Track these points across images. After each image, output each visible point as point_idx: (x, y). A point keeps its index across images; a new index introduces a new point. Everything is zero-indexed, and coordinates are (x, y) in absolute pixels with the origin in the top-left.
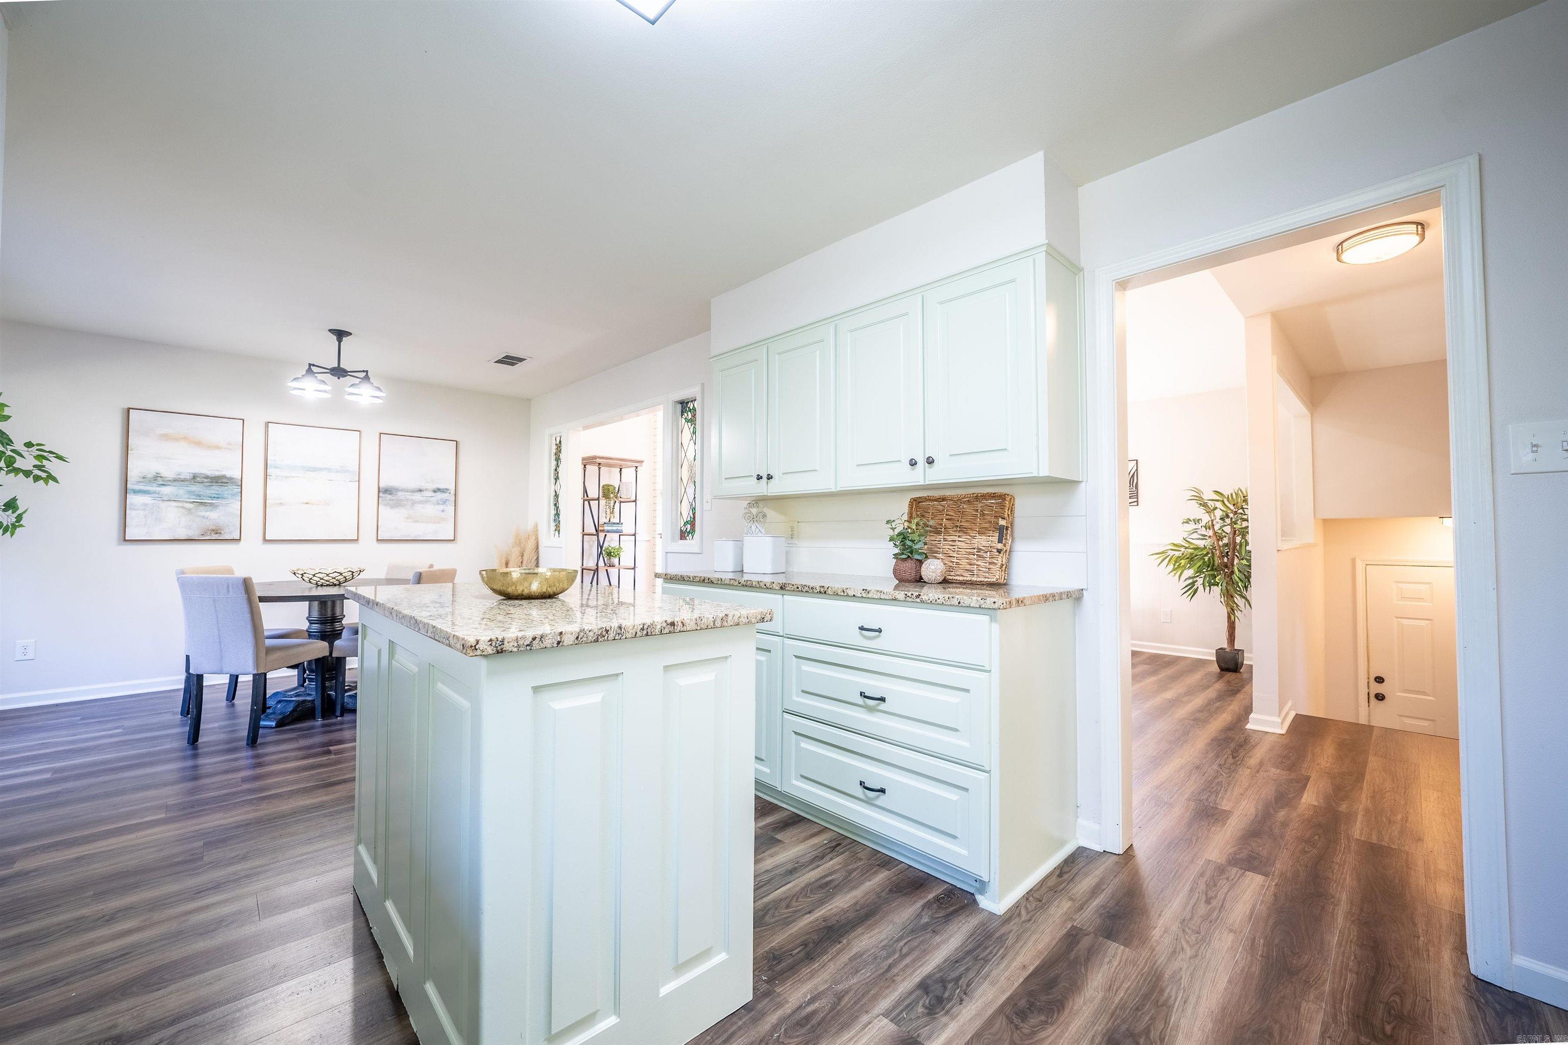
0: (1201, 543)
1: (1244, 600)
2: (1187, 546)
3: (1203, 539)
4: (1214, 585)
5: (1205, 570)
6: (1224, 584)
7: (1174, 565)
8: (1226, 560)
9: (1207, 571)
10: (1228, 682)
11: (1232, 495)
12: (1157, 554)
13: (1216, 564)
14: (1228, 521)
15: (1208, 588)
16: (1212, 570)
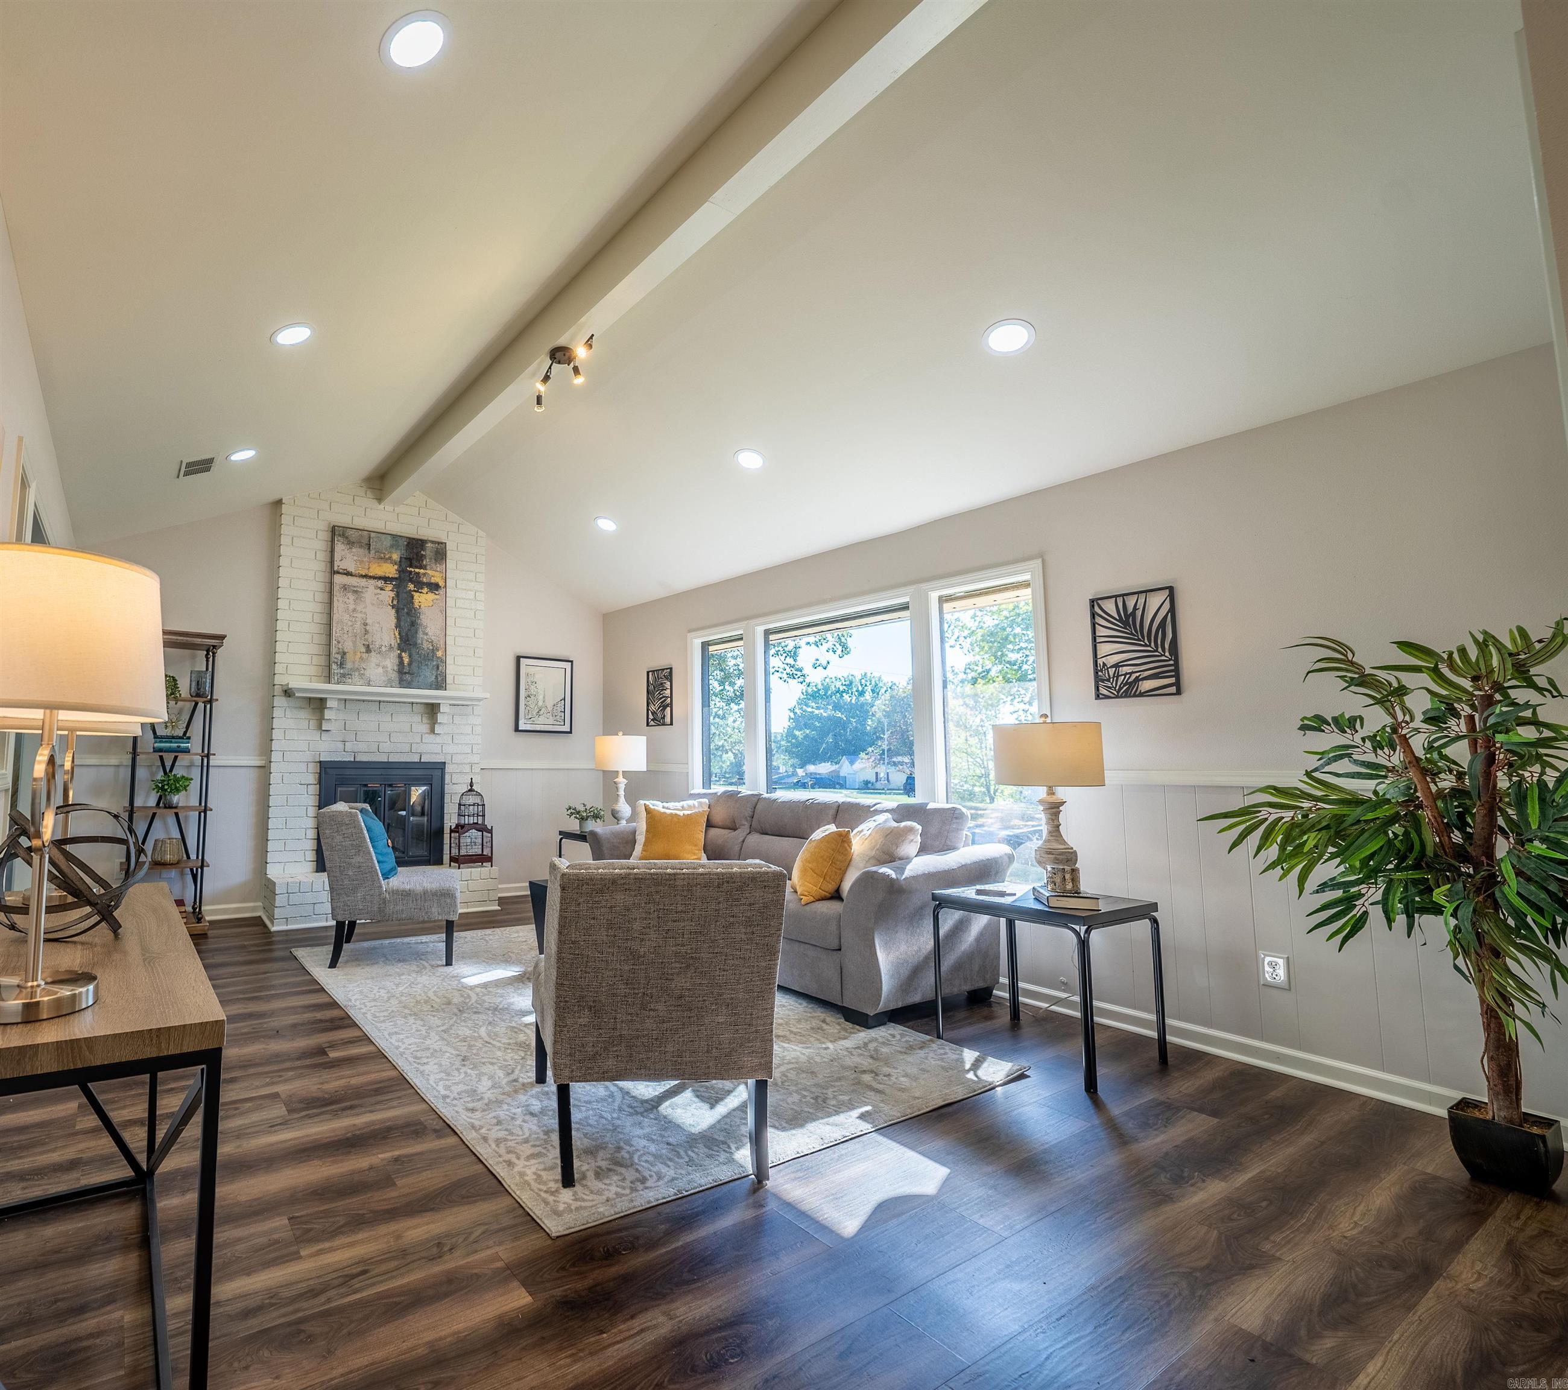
0: (1365, 787)
1: (1546, 968)
2: (1319, 793)
3: (1370, 777)
4: (1423, 910)
5: (1390, 866)
6: (1466, 911)
7: (1282, 848)
8: (1457, 837)
9: (1397, 868)
10: (1514, 1254)
11: (1462, 651)
12: (1226, 815)
13: (1430, 851)
14: (1457, 726)
15: (1401, 919)
16: (1417, 866)
